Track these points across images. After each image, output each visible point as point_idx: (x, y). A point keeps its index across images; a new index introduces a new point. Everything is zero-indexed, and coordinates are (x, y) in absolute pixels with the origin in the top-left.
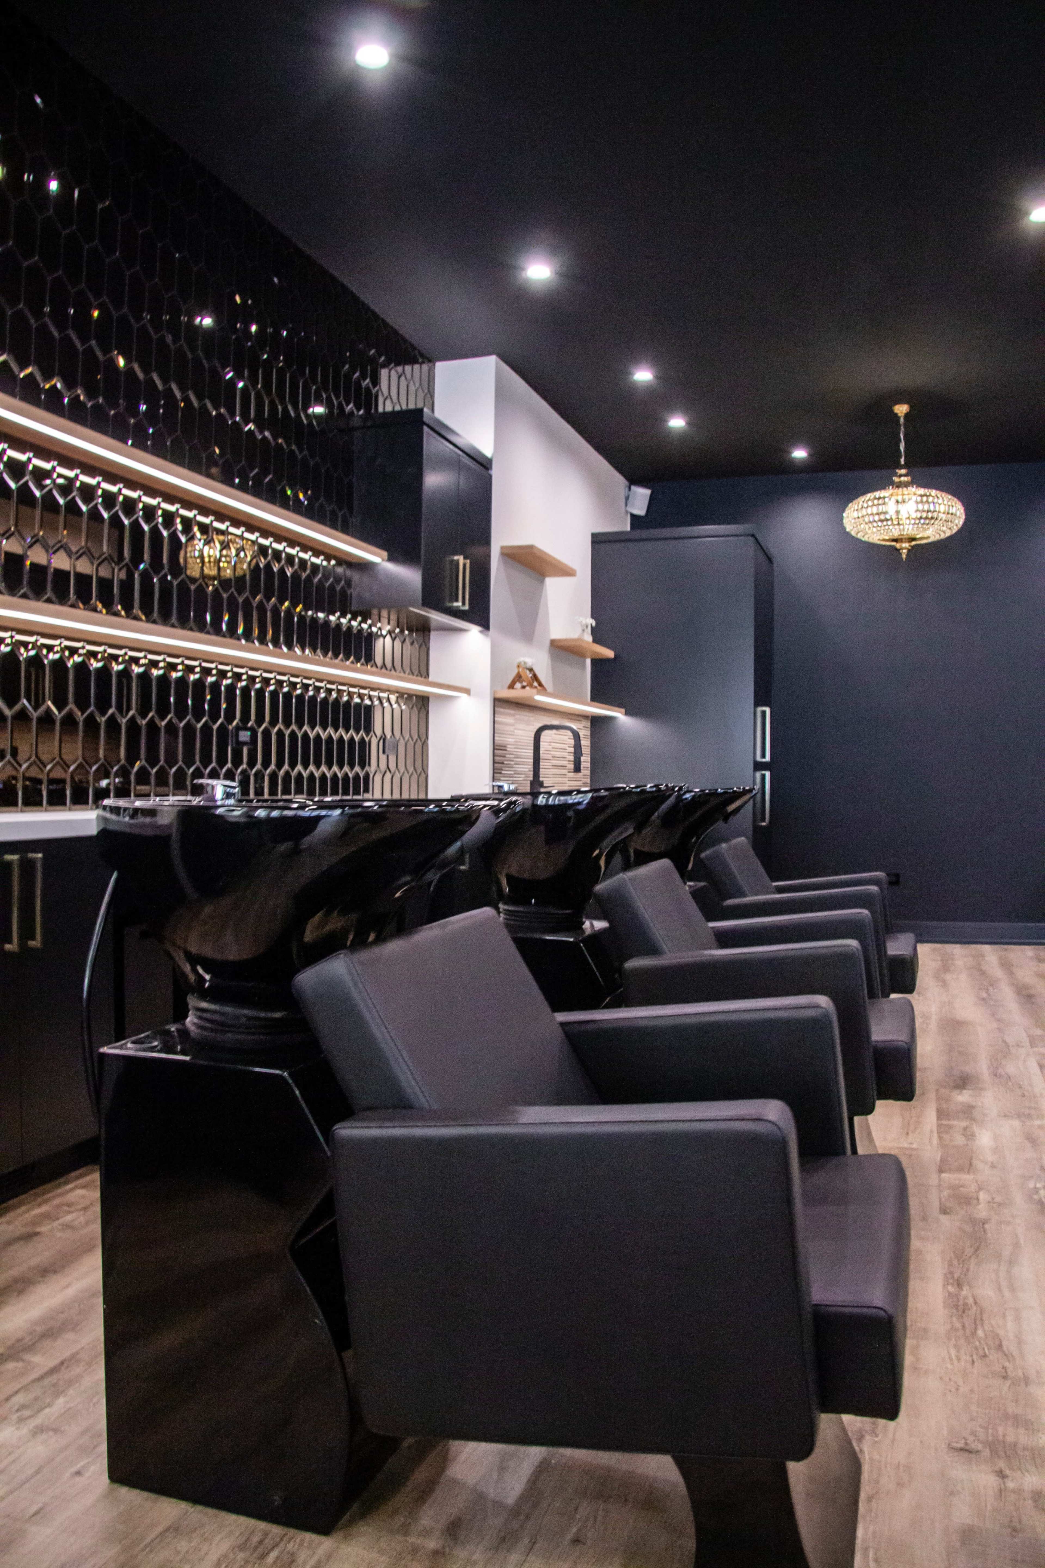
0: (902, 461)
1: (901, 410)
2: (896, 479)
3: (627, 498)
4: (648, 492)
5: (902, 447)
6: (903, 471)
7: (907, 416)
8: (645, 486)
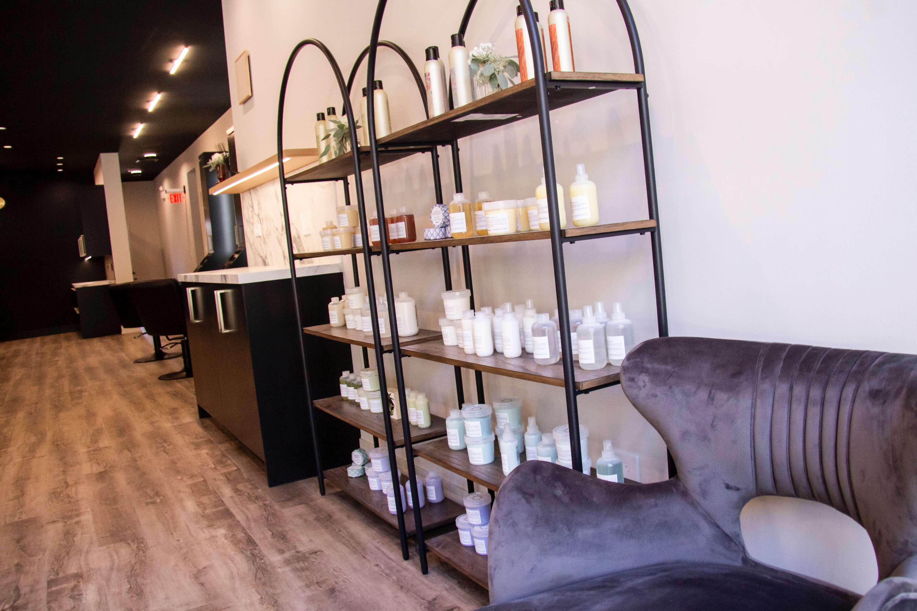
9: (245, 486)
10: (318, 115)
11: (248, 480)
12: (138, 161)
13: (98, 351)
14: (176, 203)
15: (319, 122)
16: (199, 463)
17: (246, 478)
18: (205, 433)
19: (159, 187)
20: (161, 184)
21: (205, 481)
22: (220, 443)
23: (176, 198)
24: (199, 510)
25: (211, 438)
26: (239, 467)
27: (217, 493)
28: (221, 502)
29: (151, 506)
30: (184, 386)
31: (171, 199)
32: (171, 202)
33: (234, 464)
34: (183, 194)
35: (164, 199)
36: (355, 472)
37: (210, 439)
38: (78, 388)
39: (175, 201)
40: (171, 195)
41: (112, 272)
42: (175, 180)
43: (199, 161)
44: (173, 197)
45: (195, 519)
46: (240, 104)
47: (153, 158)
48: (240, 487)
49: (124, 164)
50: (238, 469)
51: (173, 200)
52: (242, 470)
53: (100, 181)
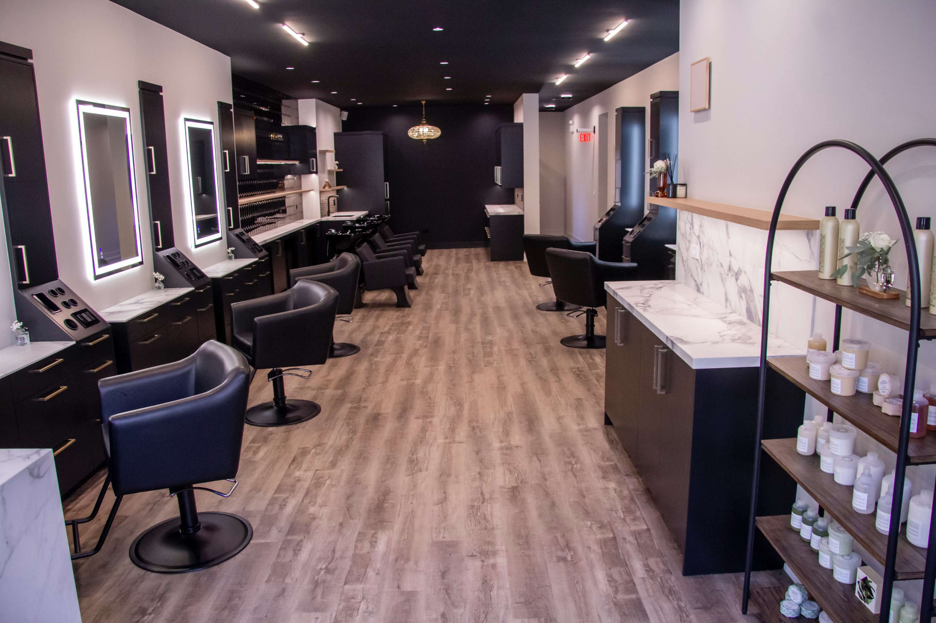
0: (424, 116)
1: (423, 102)
2: (422, 122)
3: (341, 114)
4: (347, 113)
5: (424, 113)
6: (424, 120)
7: (425, 104)
8: (347, 111)
9: (657, 562)
10: (827, 208)
11: (661, 555)
12: (554, 99)
13: (504, 281)
14: (585, 142)
15: (827, 217)
16: (608, 506)
17: (657, 548)
18: (612, 453)
19: (570, 120)
20: (571, 118)
21: (614, 538)
22: (627, 475)
23: (585, 137)
24: (611, 591)
25: (618, 464)
26: (650, 527)
27: (628, 567)
28: (632, 585)
29: (562, 564)
30: (587, 363)
31: (581, 138)
32: (581, 141)
33: (644, 519)
34: (592, 134)
35: (573, 133)
36: (790, 613)
37: (616, 465)
38: (488, 338)
39: (585, 140)
40: (581, 134)
41: (522, 202)
42: (585, 116)
43: (616, 113)
44: (583, 136)
45: (607, 606)
46: (692, 112)
47: (569, 98)
48: (652, 562)
49: (542, 101)
50: (648, 530)
51: (583, 139)
52: (653, 532)
53: (519, 118)
